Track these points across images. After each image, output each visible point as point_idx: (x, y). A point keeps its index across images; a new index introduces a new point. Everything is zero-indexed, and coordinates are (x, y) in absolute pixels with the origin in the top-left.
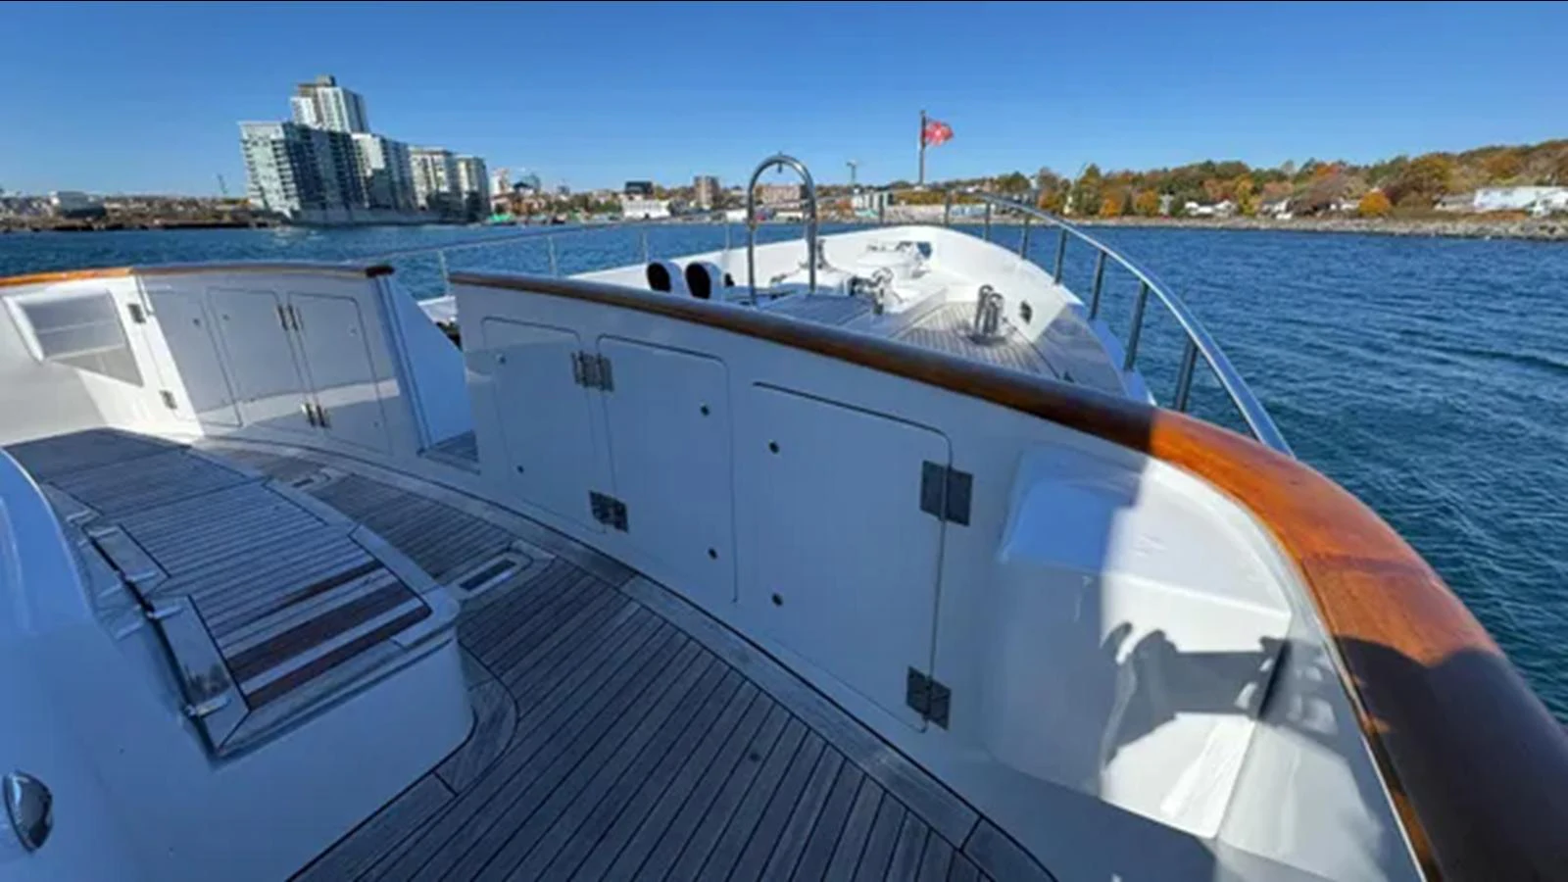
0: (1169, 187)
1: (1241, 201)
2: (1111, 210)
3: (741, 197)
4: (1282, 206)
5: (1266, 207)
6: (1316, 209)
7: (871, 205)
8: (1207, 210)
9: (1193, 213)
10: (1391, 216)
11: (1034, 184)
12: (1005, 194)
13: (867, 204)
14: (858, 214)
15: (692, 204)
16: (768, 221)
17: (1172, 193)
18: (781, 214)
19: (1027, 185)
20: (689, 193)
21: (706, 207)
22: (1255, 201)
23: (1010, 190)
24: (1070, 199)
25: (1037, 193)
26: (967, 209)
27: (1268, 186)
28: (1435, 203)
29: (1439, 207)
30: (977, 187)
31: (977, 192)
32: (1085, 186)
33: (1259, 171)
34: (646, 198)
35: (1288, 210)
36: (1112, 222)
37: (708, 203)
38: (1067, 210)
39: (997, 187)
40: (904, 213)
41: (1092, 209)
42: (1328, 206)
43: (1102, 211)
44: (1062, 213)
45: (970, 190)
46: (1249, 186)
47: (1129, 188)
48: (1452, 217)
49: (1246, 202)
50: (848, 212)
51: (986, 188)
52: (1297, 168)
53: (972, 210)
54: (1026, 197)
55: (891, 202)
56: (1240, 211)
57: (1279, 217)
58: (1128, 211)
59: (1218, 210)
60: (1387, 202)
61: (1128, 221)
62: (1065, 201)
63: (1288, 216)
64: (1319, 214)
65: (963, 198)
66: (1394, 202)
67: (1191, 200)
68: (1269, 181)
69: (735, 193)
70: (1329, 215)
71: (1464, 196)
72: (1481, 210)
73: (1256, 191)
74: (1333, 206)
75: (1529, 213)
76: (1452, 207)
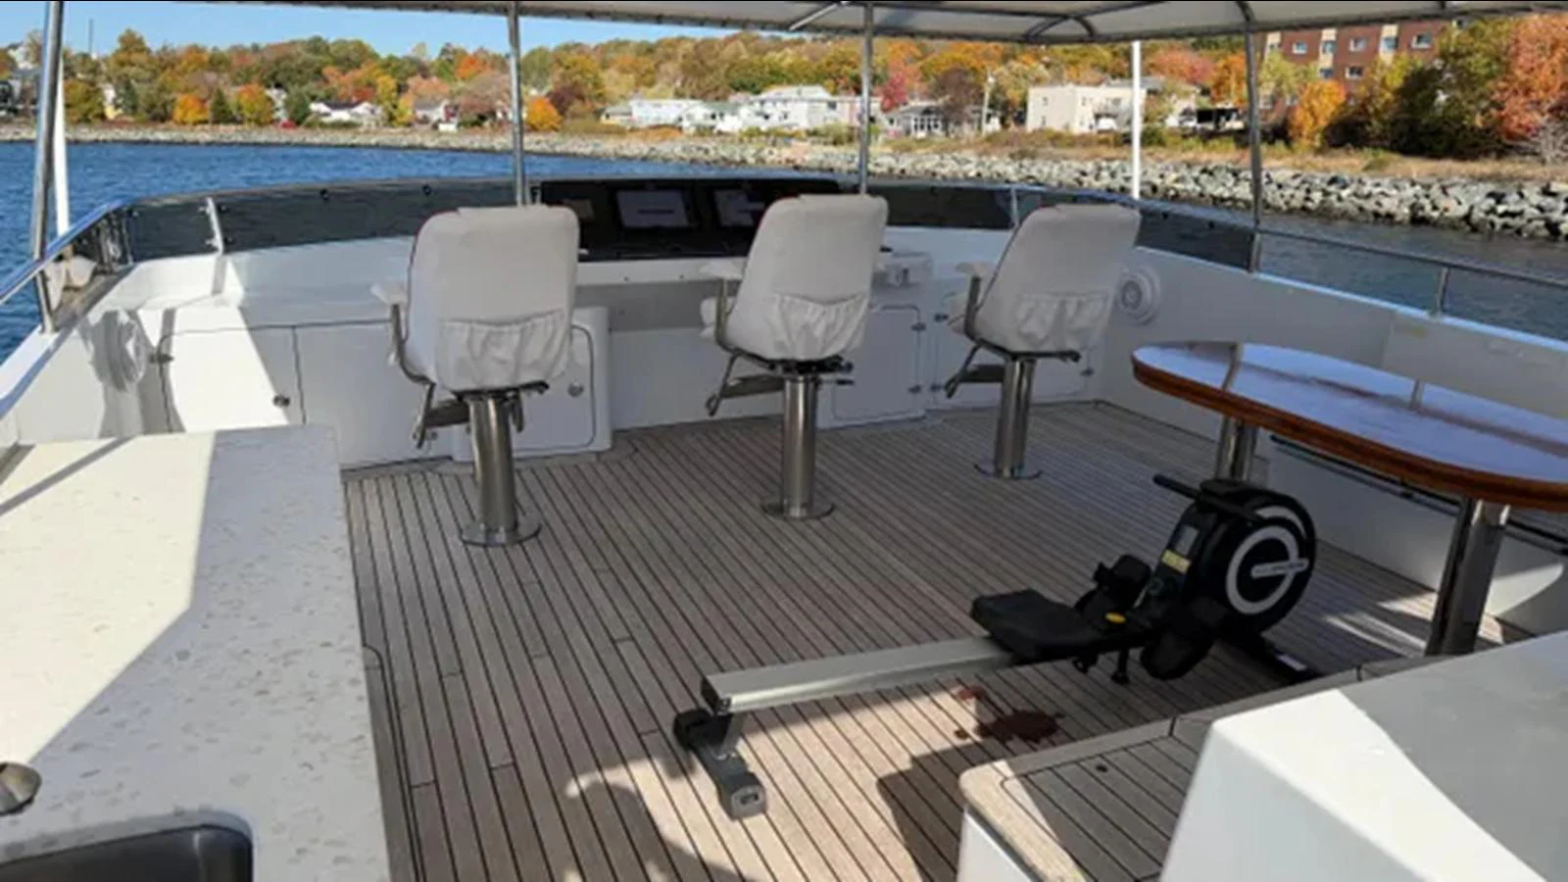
0: (273, 77)
1: (387, 103)
2: (191, 117)
4: (438, 113)
5: (420, 114)
6: (482, 118)
8: (343, 115)
9: (326, 120)
10: (564, 130)
17: (278, 86)
22: (406, 103)
24: (110, 93)
27: (411, 82)
28: (598, 113)
29: (604, 119)
32: (127, 69)
33: (391, 58)
35: (449, 115)
36: (204, 135)
38: (111, 113)
41: (159, 110)
42: (493, 114)
43: (178, 114)
44: (102, 117)
46: (392, 83)
47: (211, 77)
48: (619, 132)
49: (395, 107)
52: (432, 55)
56: (391, 119)
57: (442, 127)
58: (223, 115)
59: (358, 115)
60: (554, 112)
61: (229, 132)
62: (99, 95)
63: (449, 128)
64: (487, 124)
66: (562, 112)
67: (314, 98)
68: (413, 75)
70: (500, 127)
71: (620, 107)
72: (644, 124)
73: (401, 89)
74: (499, 115)
75: (680, 129)
76: (615, 120)
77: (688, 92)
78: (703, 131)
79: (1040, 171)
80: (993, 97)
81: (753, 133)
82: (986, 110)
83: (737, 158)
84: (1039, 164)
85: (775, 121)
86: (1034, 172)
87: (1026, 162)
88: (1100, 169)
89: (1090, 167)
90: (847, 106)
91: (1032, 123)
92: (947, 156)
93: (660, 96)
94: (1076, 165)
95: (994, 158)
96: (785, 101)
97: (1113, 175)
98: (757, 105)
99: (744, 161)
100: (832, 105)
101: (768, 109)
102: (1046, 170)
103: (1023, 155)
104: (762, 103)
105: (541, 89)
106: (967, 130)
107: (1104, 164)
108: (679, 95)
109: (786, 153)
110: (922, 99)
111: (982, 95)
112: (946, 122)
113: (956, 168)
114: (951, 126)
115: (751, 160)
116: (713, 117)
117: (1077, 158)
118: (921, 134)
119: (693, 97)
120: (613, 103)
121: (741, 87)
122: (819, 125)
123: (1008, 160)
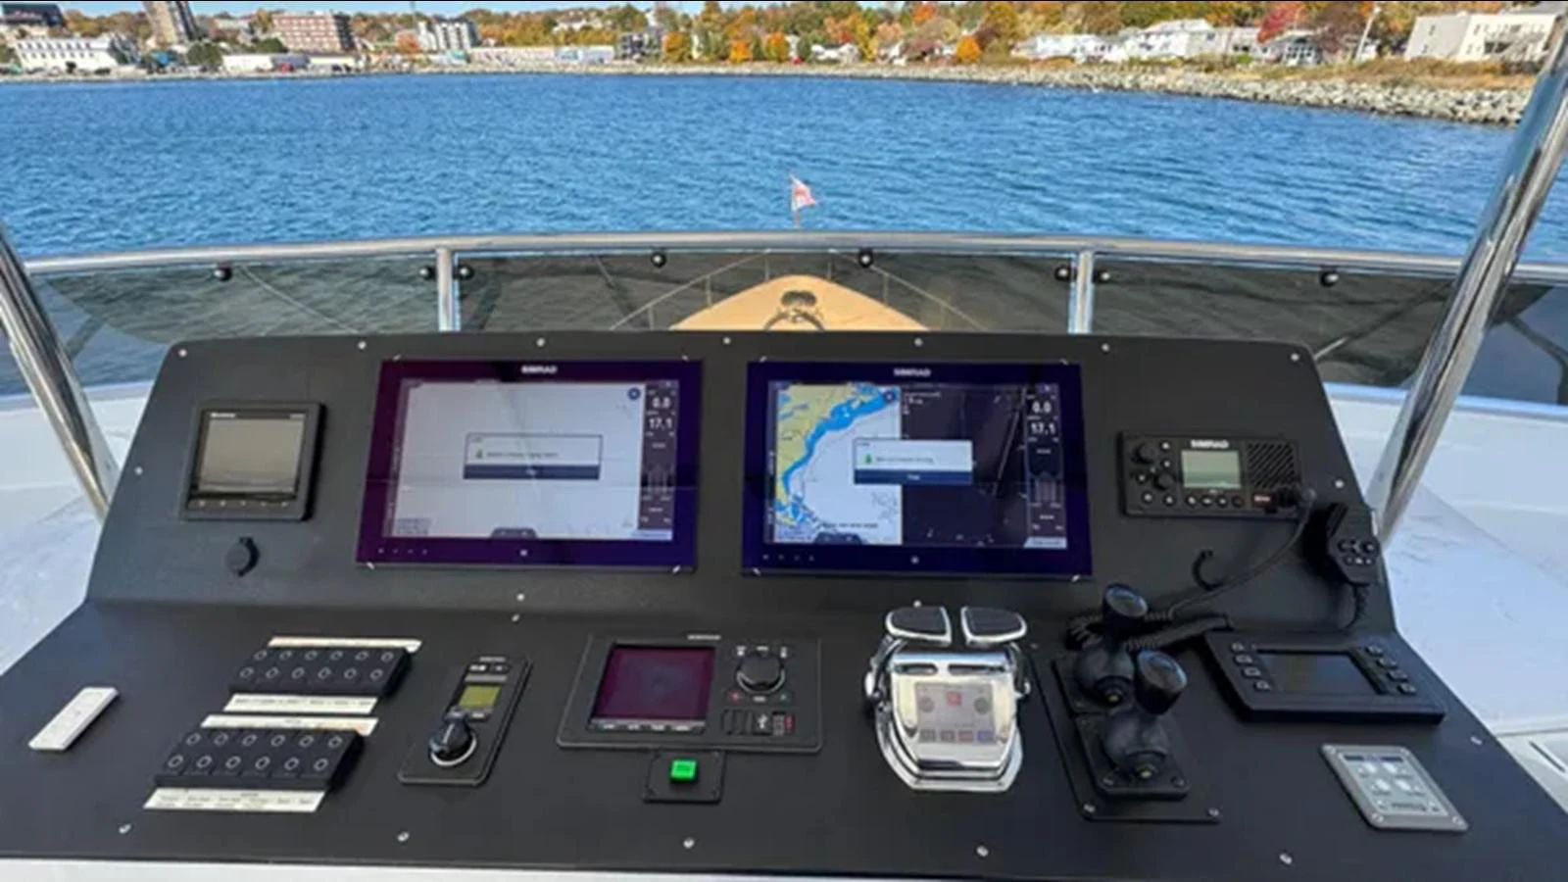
0: (793, 26)
1: (862, 45)
2: (741, 56)
3: (237, 32)
4: (895, 51)
5: (883, 52)
6: (924, 54)
7: (448, 46)
8: (832, 54)
9: (821, 58)
10: (982, 62)
11: (653, 22)
12: (621, 34)
13: (443, 46)
14: (433, 57)
15: (151, 43)
16: (301, 72)
17: (796, 33)
18: (315, 61)
19: (644, 23)
20: (138, 25)
21: (181, 49)
22: (874, 43)
23: (624, 29)
24: (696, 40)
25: (659, 33)
26: (580, 53)
27: (880, 28)
28: (1011, 47)
29: (1013, 53)
30: (584, 23)
31: (586, 29)
32: (707, 25)
33: (869, 10)
34: (53, 35)
35: (902, 53)
36: (746, 69)
37: (181, 42)
38: (695, 54)
39: (609, 22)
40: (498, 57)
41: (721, 52)
42: (932, 51)
43: (733, 54)
44: (690, 57)
45: (577, 26)
46: (867, 29)
47: (755, 28)
48: (1023, 63)
49: (866, 46)
50: (418, 56)
51: (597, 24)
53: (586, 55)
54: (646, 37)
55: (476, 43)
56: (862, 57)
57: (897, 62)
58: (759, 57)
59: (842, 54)
60: (976, 48)
61: (762, 68)
62: (690, 42)
63: (902, 62)
64: (927, 59)
65: (571, 38)
66: (982, 48)
67: (815, 42)
68: (881, 22)
69: (222, 24)
70: (936, 60)
71: (1029, 42)
72: (1043, 57)
73: (872, 33)
74: (937, 52)
75: (1073, 60)
76: (1023, 54)
77: (1086, 27)
78: (1091, 61)
79: (1412, 100)
80: (1375, 24)
81: (1133, 62)
82: (1364, 39)
83: (1116, 83)
84: (1412, 92)
85: (1155, 52)
86: (1405, 100)
87: (1398, 90)
88: (1480, 98)
89: (1470, 95)
90: (1225, 37)
91: (1412, 50)
92: (1316, 83)
93: (1061, 32)
94: (1455, 94)
95: (1364, 86)
96: (1168, 34)
97: (1494, 106)
98: (1142, 39)
99: (1121, 87)
100: (1211, 37)
101: (1152, 40)
102: (1419, 98)
103: (1395, 83)
104: (1148, 35)
105: (970, 27)
106: (1339, 59)
107: (1487, 94)
108: (1078, 31)
109: (1161, 79)
110: (1300, 27)
111: (1364, 25)
112: (1319, 51)
113: (1322, 94)
114: (1326, 55)
115: (1128, 85)
116: (1103, 48)
117: (1458, 87)
118: (1293, 62)
119: (1089, 32)
120: (1024, 39)
121: (1133, 23)
122: (1194, 54)
123: (1378, 87)
